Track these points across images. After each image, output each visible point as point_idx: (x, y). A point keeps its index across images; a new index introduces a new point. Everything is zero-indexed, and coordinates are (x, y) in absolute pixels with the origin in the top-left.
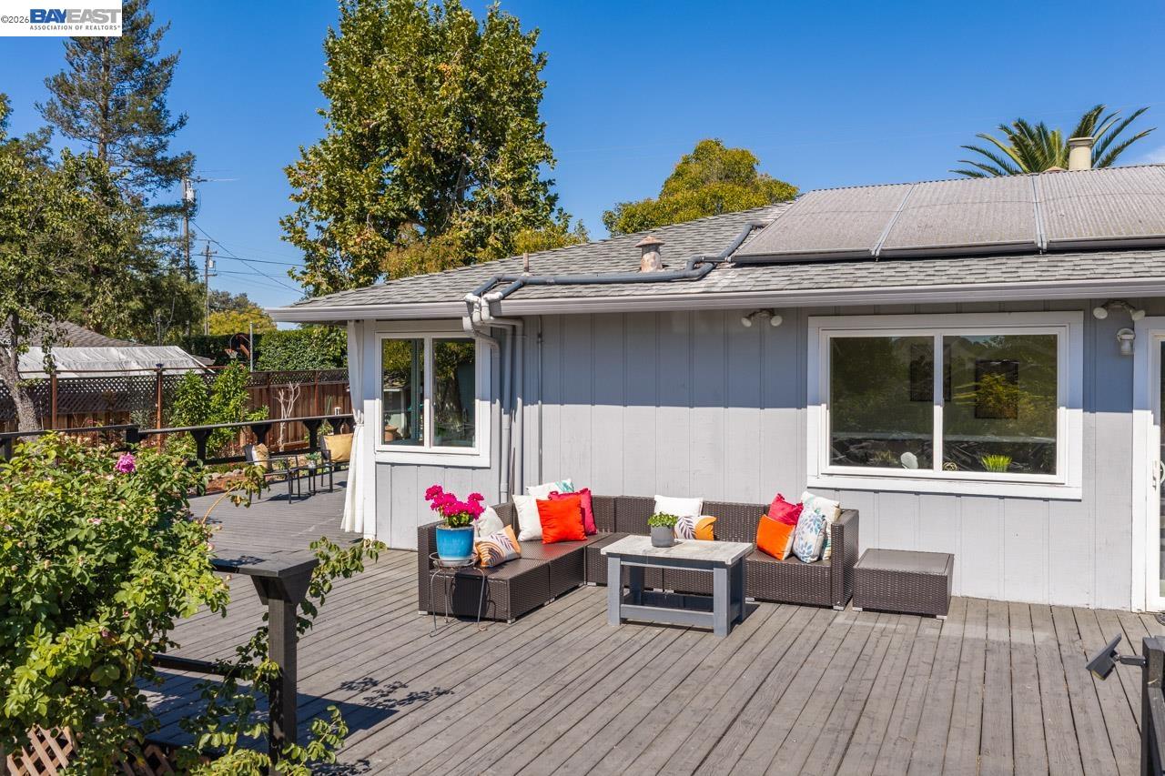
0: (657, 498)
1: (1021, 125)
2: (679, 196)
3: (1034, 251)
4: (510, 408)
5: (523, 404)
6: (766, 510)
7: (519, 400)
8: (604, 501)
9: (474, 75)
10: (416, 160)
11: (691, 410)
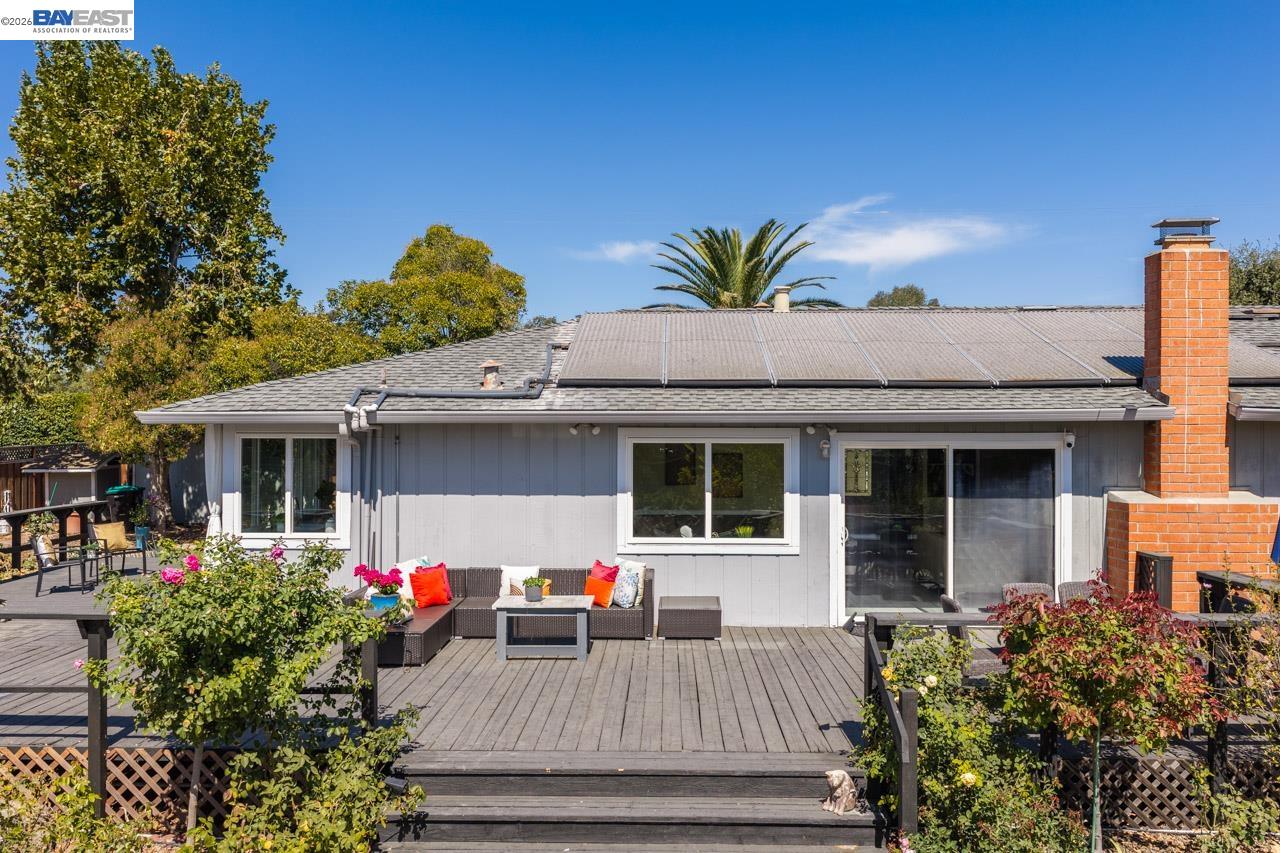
0: (503, 567)
1: (710, 232)
2: (415, 280)
3: (767, 385)
4: (371, 498)
5: (383, 495)
6: (590, 572)
7: (379, 492)
8: (458, 572)
9: (202, 143)
10: (139, 227)
11: (528, 498)
